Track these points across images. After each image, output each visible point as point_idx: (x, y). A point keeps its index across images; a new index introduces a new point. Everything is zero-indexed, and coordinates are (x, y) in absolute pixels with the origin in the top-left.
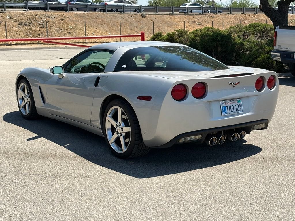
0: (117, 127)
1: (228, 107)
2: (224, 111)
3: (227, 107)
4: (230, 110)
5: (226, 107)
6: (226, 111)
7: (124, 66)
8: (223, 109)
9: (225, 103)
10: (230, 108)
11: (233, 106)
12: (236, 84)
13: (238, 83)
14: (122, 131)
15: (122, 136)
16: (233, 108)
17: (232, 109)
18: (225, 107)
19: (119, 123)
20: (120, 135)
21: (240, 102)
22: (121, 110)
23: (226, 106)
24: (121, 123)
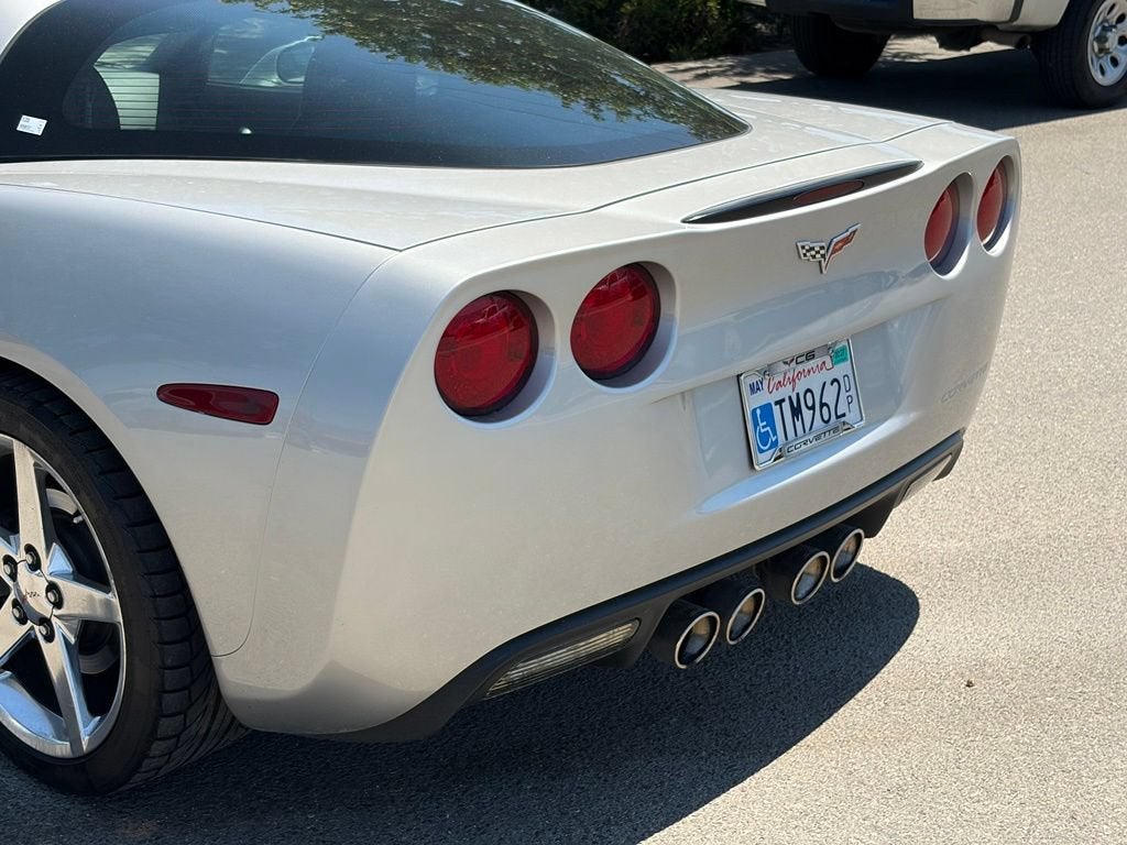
0: (13, 576)
1: (786, 405)
2: (764, 438)
3: (779, 403)
4: (799, 424)
5: (776, 409)
6: (775, 434)
7: (33, 125)
8: (756, 425)
9: (765, 383)
10: (796, 412)
11: (809, 390)
12: (834, 251)
13: (847, 240)
14: (58, 604)
15: (58, 638)
16: (813, 408)
17: (807, 414)
18: (766, 410)
19: (30, 549)
20: (39, 631)
21: (845, 360)
22: (31, 461)
23: (772, 399)
24: (40, 547)
